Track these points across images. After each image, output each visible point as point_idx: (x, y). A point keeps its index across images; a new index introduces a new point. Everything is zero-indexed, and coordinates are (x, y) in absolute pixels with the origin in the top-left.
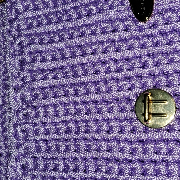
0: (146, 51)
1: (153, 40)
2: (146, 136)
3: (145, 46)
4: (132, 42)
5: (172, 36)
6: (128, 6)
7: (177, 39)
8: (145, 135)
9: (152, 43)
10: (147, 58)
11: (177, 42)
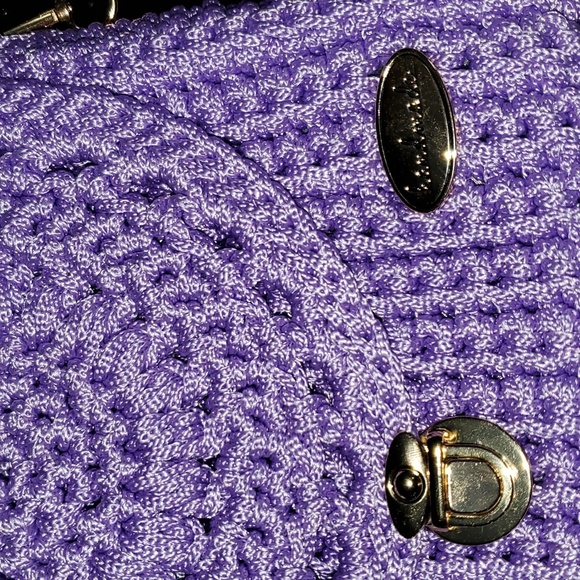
0: (428, 303)
1: (450, 266)
2: (439, 571)
3: (424, 285)
4: (387, 271)
5: (507, 259)
6: (374, 158)
7: (522, 271)
8: (435, 568)
9: (444, 276)
10: (430, 327)
11: (521, 281)
